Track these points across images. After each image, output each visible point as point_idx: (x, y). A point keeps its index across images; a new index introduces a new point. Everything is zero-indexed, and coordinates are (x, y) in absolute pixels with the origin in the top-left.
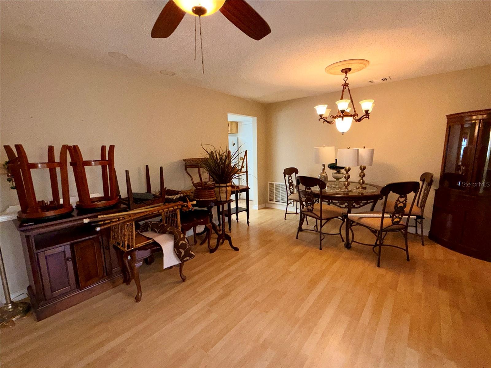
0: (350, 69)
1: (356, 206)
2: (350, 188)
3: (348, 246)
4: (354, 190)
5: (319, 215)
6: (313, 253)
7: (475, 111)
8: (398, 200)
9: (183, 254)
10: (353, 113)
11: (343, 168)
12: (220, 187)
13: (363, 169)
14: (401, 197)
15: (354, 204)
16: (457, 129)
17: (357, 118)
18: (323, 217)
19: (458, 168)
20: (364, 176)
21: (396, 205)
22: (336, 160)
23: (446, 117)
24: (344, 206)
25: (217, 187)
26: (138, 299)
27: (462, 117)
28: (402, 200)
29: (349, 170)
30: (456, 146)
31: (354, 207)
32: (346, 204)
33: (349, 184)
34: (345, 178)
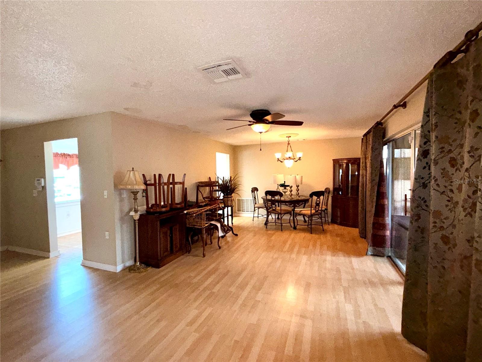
0: (290, 137)
1: (298, 206)
2: (293, 197)
3: (295, 228)
4: (295, 198)
5: (280, 212)
6: (279, 233)
7: (344, 159)
8: (317, 200)
9: (226, 229)
10: (293, 158)
11: (288, 186)
12: (228, 197)
13: (298, 186)
14: (318, 198)
15: (296, 205)
16: (337, 166)
17: (296, 160)
18: (282, 212)
19: (339, 185)
20: (298, 190)
21: (316, 202)
22: (285, 182)
23: (332, 162)
24: (291, 206)
25: (226, 197)
26: (204, 256)
27: (338, 161)
28: (318, 200)
29: (292, 187)
30: (338, 174)
31: (296, 206)
32: (293, 205)
33: (292, 195)
34: (290, 191)
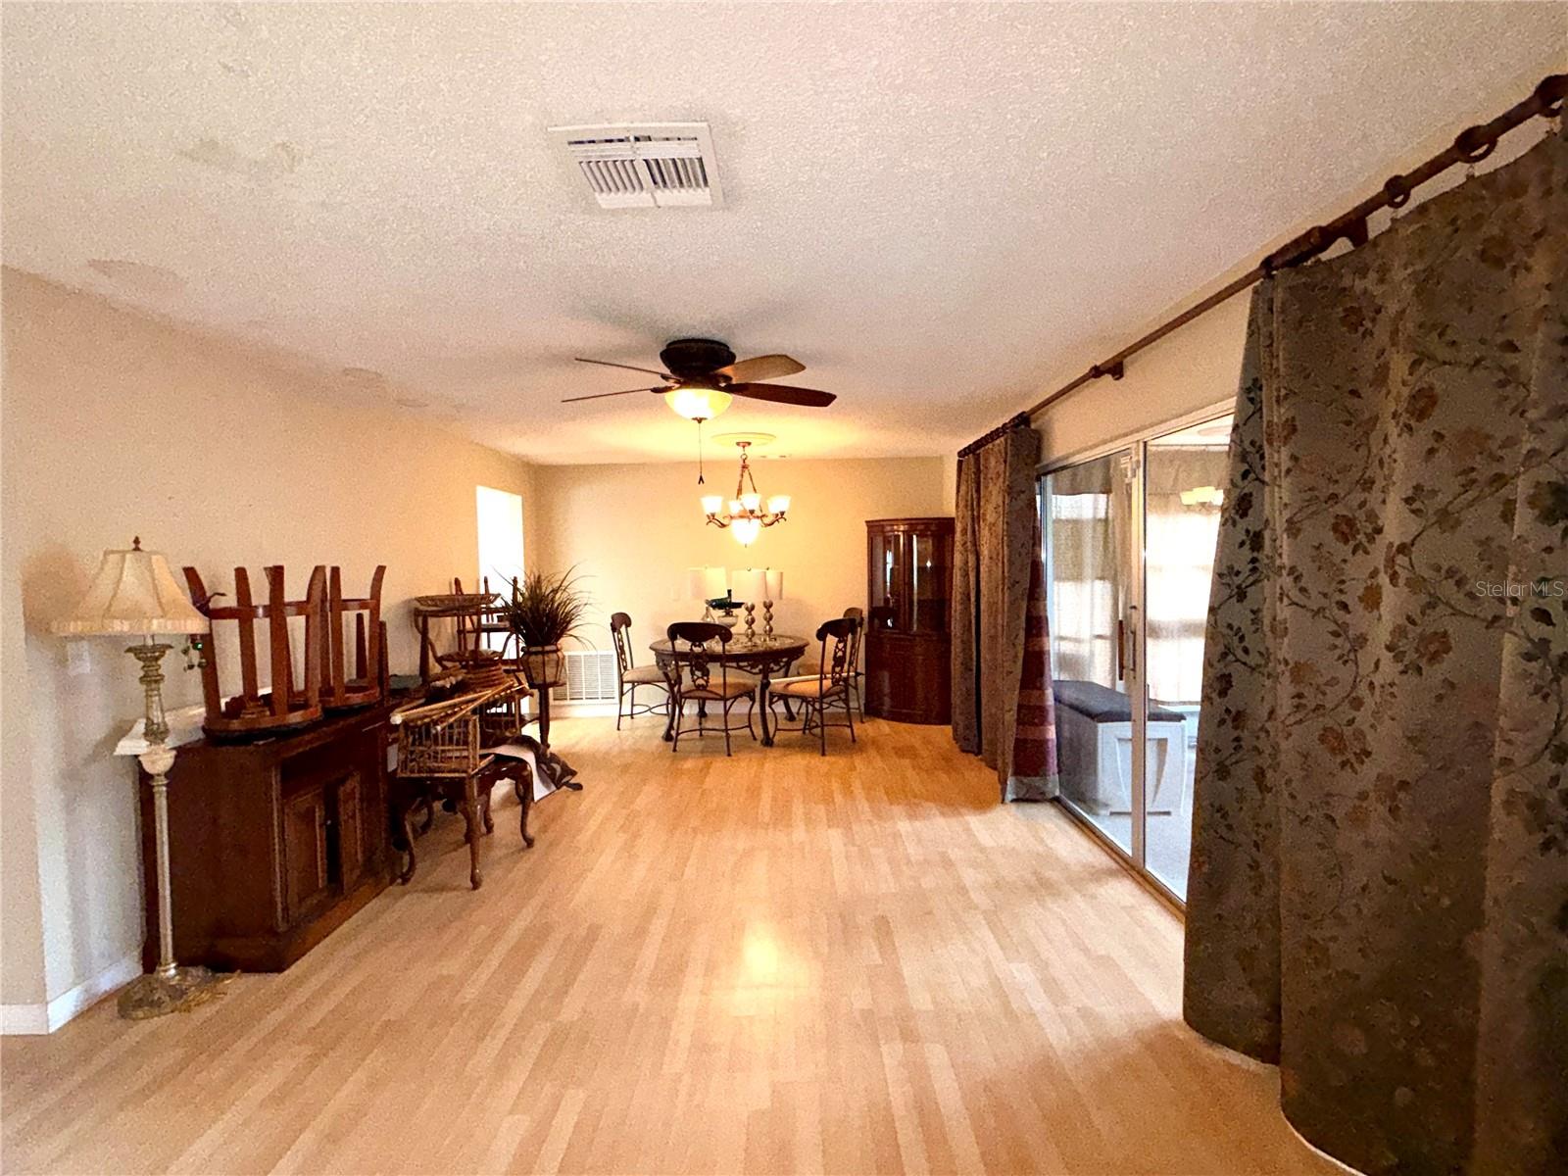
0: (749, 444)
1: (776, 668)
2: (756, 640)
3: (768, 742)
4: (762, 643)
5: (722, 693)
6: (720, 764)
7: (897, 520)
8: (837, 647)
9: (558, 773)
10: (760, 514)
11: (738, 605)
12: (543, 653)
13: (768, 606)
14: (839, 642)
15: (772, 665)
16: (879, 540)
17: (767, 520)
18: (728, 696)
19: (887, 600)
20: (771, 618)
21: (836, 653)
22: (729, 591)
23: (866, 529)
24: (756, 670)
25: (536, 653)
26: (476, 883)
27: (883, 526)
28: (841, 646)
29: (753, 608)
30: (881, 565)
31: (773, 671)
32: (761, 667)
33: (753, 634)
34: (747, 622)
